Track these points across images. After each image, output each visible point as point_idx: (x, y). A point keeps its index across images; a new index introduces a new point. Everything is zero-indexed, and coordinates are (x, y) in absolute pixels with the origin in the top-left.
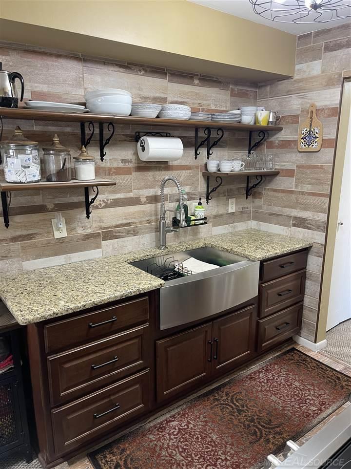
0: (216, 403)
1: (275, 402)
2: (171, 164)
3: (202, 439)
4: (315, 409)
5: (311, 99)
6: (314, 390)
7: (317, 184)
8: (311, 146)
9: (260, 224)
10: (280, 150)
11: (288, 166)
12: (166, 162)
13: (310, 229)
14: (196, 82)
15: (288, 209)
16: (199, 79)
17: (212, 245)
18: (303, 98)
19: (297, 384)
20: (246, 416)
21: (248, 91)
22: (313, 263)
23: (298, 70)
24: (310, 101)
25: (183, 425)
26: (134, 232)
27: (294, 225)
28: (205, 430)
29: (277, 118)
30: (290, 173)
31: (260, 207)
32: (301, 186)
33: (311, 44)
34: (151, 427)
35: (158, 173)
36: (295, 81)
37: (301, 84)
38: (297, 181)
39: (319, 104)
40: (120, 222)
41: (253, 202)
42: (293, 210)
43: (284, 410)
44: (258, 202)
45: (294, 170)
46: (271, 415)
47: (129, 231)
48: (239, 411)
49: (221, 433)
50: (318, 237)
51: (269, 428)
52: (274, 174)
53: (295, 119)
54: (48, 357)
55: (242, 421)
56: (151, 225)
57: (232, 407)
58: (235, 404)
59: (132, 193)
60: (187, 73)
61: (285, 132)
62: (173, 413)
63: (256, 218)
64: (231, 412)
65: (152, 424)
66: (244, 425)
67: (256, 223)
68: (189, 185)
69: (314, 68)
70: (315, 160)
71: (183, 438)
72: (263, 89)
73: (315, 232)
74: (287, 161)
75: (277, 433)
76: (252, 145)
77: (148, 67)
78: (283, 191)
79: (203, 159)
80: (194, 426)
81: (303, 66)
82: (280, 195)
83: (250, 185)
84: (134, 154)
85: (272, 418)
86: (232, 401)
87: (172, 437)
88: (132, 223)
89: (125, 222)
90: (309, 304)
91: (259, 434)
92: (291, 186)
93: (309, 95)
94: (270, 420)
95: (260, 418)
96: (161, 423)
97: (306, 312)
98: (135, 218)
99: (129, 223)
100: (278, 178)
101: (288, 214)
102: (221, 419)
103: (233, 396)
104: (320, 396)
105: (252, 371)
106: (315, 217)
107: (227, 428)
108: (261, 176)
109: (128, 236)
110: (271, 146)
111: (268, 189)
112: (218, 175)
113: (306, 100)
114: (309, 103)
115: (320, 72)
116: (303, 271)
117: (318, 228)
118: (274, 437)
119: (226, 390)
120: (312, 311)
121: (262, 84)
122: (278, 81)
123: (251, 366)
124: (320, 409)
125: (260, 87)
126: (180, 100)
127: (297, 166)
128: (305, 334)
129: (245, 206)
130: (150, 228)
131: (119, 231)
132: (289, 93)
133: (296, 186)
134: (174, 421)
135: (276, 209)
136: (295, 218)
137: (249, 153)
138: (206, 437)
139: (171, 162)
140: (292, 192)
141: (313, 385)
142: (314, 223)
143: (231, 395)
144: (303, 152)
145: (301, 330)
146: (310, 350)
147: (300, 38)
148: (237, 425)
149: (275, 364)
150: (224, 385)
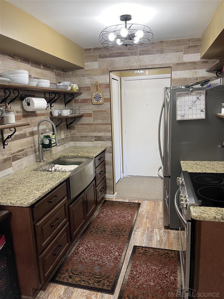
0: (92, 233)
1: (115, 222)
2: (37, 113)
3: (98, 247)
4: (130, 218)
5: (95, 79)
6: (125, 212)
7: (104, 119)
8: (99, 101)
9: (76, 143)
10: (83, 104)
11: (88, 112)
12: (35, 112)
13: (104, 141)
14: (42, 67)
15: (91, 133)
16: (43, 66)
17: (64, 156)
18: (91, 79)
19: (118, 212)
20: (108, 231)
21: (61, 73)
22: (108, 157)
23: (87, 65)
24: (95, 80)
25: (85, 247)
26: (26, 154)
27: (95, 140)
28: (97, 244)
29: (80, 88)
30: (89, 115)
31: (75, 134)
32: (96, 121)
33: (91, 53)
34: (71, 255)
35: (32, 118)
36: (85, 70)
37: (89, 72)
38: (94, 119)
39: (100, 82)
40: (19, 149)
41: (70, 132)
42: (94, 133)
43: (120, 223)
44: (73, 132)
45: (91, 113)
46: (118, 227)
47: (24, 154)
48: (104, 231)
49: (104, 242)
50: (108, 144)
51: (120, 231)
52: (80, 117)
53: (88, 89)
54: (36, 224)
55: (108, 234)
56: (33, 149)
57: (100, 231)
58: (100, 230)
59: (22, 131)
60: (38, 62)
61: (84, 95)
62: (76, 245)
63: (72, 140)
64: (101, 233)
65: (70, 254)
66: (110, 235)
67: (73, 143)
68: (46, 124)
69: (95, 65)
70: (101, 108)
71: (90, 251)
72: (67, 73)
73: (107, 142)
74: (87, 109)
75: (124, 231)
76: (66, 102)
77: (22, 57)
78: (87, 124)
79: (49, 110)
80: (90, 245)
81: (89, 64)
82: (85, 126)
83: (68, 123)
84: (21, 107)
85: (119, 228)
86: (98, 229)
87: (85, 253)
88: (24, 149)
89: (21, 149)
90: (109, 176)
91: (118, 235)
92: (91, 121)
93: (94, 77)
94: (118, 228)
95: (113, 230)
96: (75, 251)
97: (107, 181)
98: (25, 146)
99: (23, 149)
100: (83, 118)
101: (92, 135)
102: (99, 237)
103: (97, 227)
104: (129, 213)
105: (96, 215)
106: (106, 135)
107: (104, 239)
108: (74, 118)
109: (23, 157)
110: (76, 102)
111: (78, 124)
112: (59, 118)
113: (93, 80)
114: (94, 81)
115: (98, 67)
116: (104, 162)
117: (108, 139)
118: (125, 233)
119: (92, 226)
120: (110, 180)
121: (67, 70)
122: (76, 69)
123: (94, 214)
124: (132, 217)
125: (65, 72)
126: (37, 77)
127: (93, 111)
128: (108, 192)
129: (67, 134)
130: (32, 151)
131: (19, 155)
132: (83, 76)
133: (94, 121)
134: (80, 248)
135: (84, 134)
136: (95, 137)
137: (65, 106)
138: (99, 246)
139: (36, 112)
140: (92, 124)
141: (123, 210)
142: (105, 138)
143: (95, 227)
144: (95, 104)
145: (106, 191)
146: (112, 199)
147: (85, 50)
148: (108, 236)
149: (103, 209)
150: (89, 225)
